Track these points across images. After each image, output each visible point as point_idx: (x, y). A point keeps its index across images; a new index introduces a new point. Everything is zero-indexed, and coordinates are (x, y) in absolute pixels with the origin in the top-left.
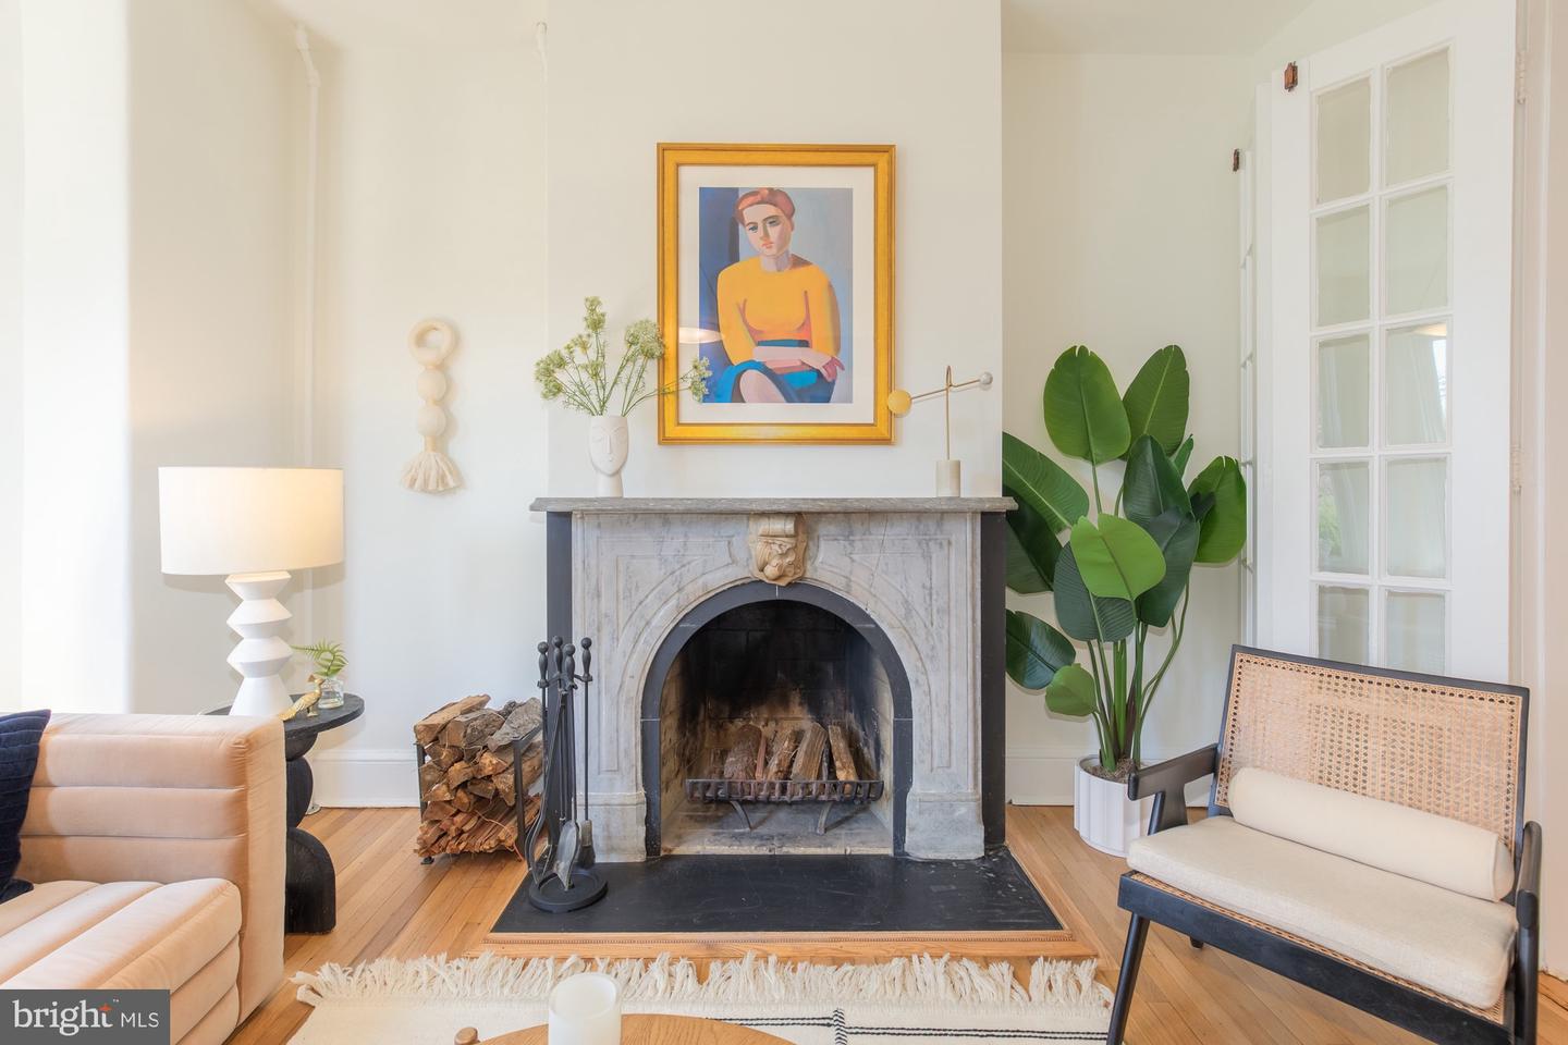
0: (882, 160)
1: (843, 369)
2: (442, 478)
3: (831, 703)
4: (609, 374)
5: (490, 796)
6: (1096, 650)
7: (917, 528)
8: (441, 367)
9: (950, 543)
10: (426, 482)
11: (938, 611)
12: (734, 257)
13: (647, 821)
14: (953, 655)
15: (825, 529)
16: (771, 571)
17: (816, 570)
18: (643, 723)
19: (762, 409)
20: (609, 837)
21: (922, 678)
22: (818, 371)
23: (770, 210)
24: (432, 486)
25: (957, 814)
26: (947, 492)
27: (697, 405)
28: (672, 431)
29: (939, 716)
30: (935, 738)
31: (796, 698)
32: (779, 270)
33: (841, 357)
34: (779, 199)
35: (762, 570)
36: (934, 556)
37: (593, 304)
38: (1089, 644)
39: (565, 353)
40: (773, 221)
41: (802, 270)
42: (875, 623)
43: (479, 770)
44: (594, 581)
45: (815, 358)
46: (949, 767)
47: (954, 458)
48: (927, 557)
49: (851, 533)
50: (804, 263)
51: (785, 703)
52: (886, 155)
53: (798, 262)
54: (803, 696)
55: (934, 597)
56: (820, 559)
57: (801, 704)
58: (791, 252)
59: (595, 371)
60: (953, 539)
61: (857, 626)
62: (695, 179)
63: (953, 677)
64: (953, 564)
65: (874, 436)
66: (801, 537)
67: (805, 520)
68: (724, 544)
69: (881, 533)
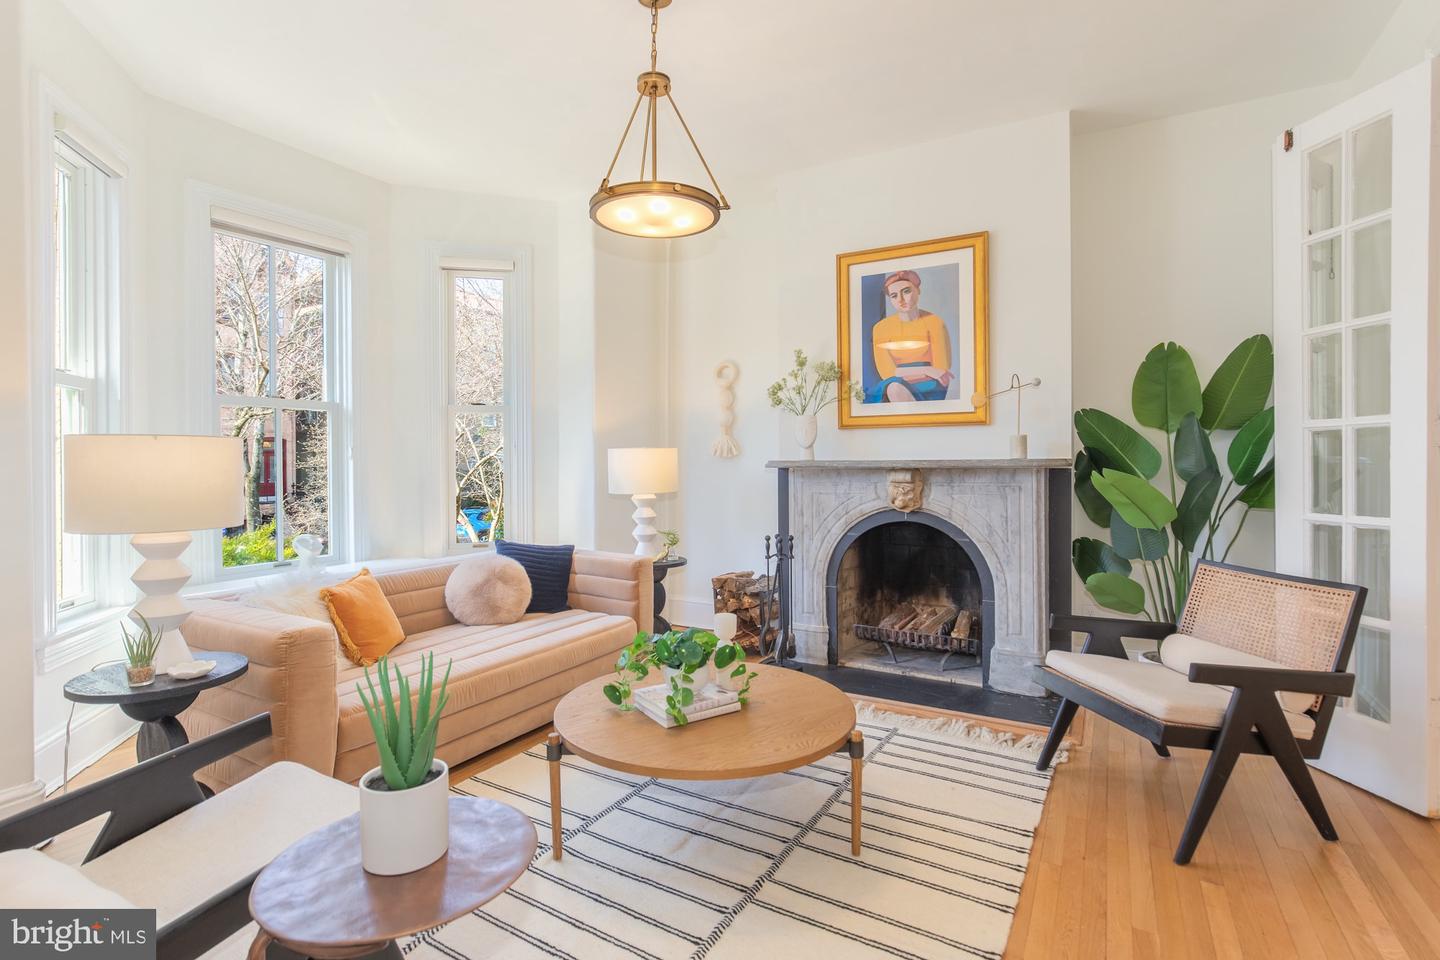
0: (979, 243)
1: (953, 377)
2: (730, 450)
3: (969, 598)
4: (808, 390)
5: (748, 619)
6: (1159, 566)
7: (997, 479)
8: (730, 388)
9: (1020, 488)
10: (722, 452)
11: (1012, 532)
12: (883, 315)
13: (829, 644)
14: (1023, 561)
15: (934, 479)
16: (898, 503)
17: (929, 503)
18: (827, 589)
19: (901, 406)
20: (808, 649)
21: (1000, 575)
22: (937, 380)
23: (904, 284)
24: (725, 454)
25: (1025, 665)
26: (1017, 455)
27: (860, 406)
28: (846, 421)
29: (1013, 600)
30: (1010, 614)
31: (943, 593)
32: (911, 320)
33: (952, 371)
34: (911, 277)
35: (893, 502)
36: (1009, 498)
37: (799, 352)
38: (1154, 563)
39: (782, 383)
40: (907, 290)
41: (927, 319)
42: (968, 537)
43: (742, 605)
44: (799, 507)
45: (935, 373)
46: (1020, 634)
47: (1022, 433)
48: (1004, 498)
49: (952, 481)
50: (929, 314)
51: (936, 596)
52: (981, 239)
53: (923, 314)
54: (949, 591)
55: (1009, 523)
56: (932, 497)
57: (947, 597)
58: (919, 308)
59: (799, 390)
60: (1023, 486)
61: (957, 539)
62: (858, 272)
63: (1023, 576)
64: (1022, 502)
65: (975, 420)
66: (918, 483)
67: (921, 474)
68: (872, 487)
69: (970, 482)
